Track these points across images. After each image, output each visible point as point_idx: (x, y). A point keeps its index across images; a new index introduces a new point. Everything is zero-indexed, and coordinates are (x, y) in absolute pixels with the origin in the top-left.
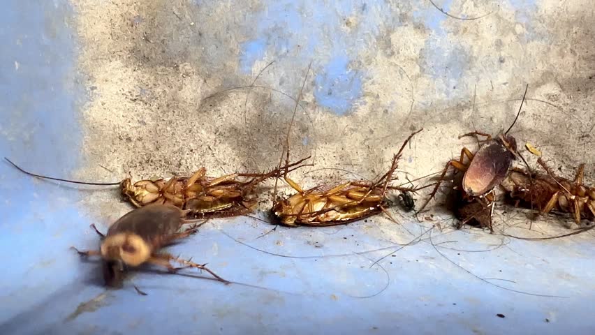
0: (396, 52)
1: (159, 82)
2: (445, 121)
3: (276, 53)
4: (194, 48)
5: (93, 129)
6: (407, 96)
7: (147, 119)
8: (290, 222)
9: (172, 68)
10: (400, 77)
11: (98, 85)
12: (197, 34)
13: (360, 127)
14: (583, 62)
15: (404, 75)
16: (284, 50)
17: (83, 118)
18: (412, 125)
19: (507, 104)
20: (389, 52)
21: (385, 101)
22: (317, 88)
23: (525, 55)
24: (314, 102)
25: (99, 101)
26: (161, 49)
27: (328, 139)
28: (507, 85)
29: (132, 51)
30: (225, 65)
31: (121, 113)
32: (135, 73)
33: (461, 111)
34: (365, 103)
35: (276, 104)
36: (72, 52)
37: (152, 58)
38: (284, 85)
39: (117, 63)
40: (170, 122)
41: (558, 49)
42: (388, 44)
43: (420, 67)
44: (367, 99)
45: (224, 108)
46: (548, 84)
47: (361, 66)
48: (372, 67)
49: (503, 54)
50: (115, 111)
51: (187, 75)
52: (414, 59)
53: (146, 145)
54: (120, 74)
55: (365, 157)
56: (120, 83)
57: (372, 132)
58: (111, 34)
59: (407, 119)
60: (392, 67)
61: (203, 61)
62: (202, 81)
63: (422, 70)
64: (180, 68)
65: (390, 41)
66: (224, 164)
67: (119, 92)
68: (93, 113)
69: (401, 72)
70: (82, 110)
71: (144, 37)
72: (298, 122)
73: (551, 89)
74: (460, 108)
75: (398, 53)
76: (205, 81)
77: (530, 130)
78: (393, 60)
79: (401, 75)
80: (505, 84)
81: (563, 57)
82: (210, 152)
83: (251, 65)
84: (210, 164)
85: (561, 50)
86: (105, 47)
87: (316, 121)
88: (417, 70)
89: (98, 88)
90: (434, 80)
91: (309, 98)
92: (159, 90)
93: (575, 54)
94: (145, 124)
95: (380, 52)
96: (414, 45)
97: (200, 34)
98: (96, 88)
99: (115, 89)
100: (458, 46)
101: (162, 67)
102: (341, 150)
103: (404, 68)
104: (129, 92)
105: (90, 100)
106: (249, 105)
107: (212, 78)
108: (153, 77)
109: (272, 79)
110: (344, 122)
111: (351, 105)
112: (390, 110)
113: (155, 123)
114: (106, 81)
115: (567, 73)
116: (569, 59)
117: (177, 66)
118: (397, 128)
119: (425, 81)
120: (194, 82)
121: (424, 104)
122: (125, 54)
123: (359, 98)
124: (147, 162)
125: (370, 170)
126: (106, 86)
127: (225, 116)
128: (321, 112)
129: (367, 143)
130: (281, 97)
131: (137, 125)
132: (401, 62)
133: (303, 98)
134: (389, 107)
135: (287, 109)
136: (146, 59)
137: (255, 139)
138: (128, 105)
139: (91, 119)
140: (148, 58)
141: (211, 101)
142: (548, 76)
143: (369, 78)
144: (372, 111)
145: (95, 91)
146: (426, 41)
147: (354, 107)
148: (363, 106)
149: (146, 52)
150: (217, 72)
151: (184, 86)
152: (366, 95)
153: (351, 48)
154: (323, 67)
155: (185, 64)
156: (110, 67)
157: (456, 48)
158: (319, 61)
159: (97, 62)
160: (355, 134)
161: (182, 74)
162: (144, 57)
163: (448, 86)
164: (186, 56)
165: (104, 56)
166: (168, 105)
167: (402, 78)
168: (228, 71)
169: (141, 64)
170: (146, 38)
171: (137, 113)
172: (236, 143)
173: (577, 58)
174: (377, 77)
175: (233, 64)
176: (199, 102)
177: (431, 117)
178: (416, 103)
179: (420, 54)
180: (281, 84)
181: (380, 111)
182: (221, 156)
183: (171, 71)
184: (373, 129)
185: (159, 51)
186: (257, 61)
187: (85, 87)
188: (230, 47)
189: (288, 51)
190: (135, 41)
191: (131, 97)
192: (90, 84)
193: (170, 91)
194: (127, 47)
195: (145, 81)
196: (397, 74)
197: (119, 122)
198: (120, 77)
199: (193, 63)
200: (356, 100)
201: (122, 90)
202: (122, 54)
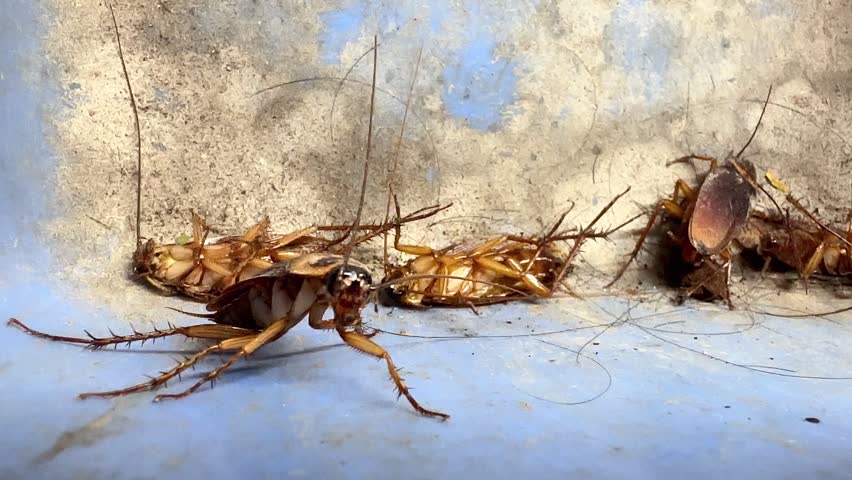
0: (567, 30)
1: (187, 79)
2: (644, 138)
3: (380, 32)
4: (243, 22)
5: (75, 155)
6: (587, 100)
7: (168, 140)
8: (415, 301)
9: (208, 55)
10: (574, 70)
11: (82, 82)
13: (516, 151)
14: (842, 47)
15: (582, 67)
16: (392, 26)
17: (58, 137)
18: (596, 147)
19: (734, 112)
20: (556, 30)
21: (554, 108)
22: (446, 88)
23: (759, 35)
24: (442, 108)
25: (86, 108)
26: (188, 25)
27: (466, 170)
28: (735, 82)
29: (143, 26)
30: (296, 51)
31: (124, 130)
32: (146, 64)
33: (669, 123)
34: (522, 111)
35: (381, 112)
36: (37, 22)
37: (173, 38)
38: (394, 82)
39: (115, 46)
40: (207, 145)
41: (805, 28)
42: (556, 17)
43: (605, 53)
44: (526, 105)
45: (295, 121)
46: (793, 81)
47: (514, 53)
48: (531, 54)
49: (727, 34)
50: (112, 126)
51: (235, 68)
52: (596, 40)
53: (167, 183)
54: (119, 65)
55: (525, 197)
56: (119, 79)
57: (534, 158)
59: (588, 135)
60: (562, 55)
61: (259, 42)
62: (259, 76)
63: (609, 59)
64: (222, 55)
65: (557, 12)
66: (299, 213)
67: (119, 95)
68: (77, 127)
69: (577, 62)
70: (56, 122)
71: (161, 3)
72: (417, 143)
73: (798, 88)
74: (666, 117)
75: (571, 31)
76: (264, 76)
77: (771, 151)
78: (563, 42)
79: (577, 66)
80: (731, 81)
81: (813, 40)
82: (275, 194)
83: (339, 50)
84: (275, 214)
85: (810, 29)
86: (93, 19)
87: (446, 142)
88: (600, 58)
89: (82, 87)
90: (627, 74)
91: (433, 103)
92: (186, 93)
93: (830, 37)
94: (164, 149)
95: (542, 29)
96: (595, 19)
97: (255, 0)
98: (79, 86)
99: (111, 89)
100: (660, 20)
101: (192, 54)
102: (487, 187)
103: (580, 55)
104: (138, 96)
105: (69, 105)
106: (338, 115)
107: (277, 70)
108: (176, 70)
110: (490, 143)
111: (501, 114)
112: (561, 123)
113: (180, 147)
114: (97, 75)
115: (819, 65)
116: (822, 43)
117: (217, 52)
118: (573, 152)
119: (612, 76)
120: (245, 79)
121: (612, 113)
122: (129, 32)
123: (512, 103)
124: (169, 212)
125: (534, 219)
126: (95, 83)
127: (298, 134)
128: (453, 126)
129: (527, 175)
130: (388, 101)
131: (150, 150)
132: (575, 45)
133: (424, 104)
134: (560, 118)
135: (399, 122)
136: (165, 40)
137: (348, 172)
139: (72, 137)
140: (167, 39)
141: (274, 111)
142: (793, 69)
143: (527, 71)
144: (533, 124)
145: (77, 90)
146: (612, 14)
147: (505, 117)
148: (519, 116)
149: (163, 29)
150: (283, 61)
151: (228, 85)
152: (523, 98)
153: (498, 24)
154: (454, 54)
155: (229, 48)
156: (103, 53)
157: (658, 25)
158: (449, 43)
159: (81, 43)
160: (508, 161)
161: (224, 66)
162: (161, 36)
163: (648, 84)
164: (232, 36)
165: (91, 33)
166: (202, 118)
167: (578, 70)
168: (302, 60)
169: (155, 49)
170: (164, 7)
171: (149, 130)
172: (318, 178)
173: (833, 41)
174: (539, 70)
175: (309, 48)
176: (255, 112)
177: (625, 133)
178: (600, 110)
179: (605, 33)
180: (387, 82)
181: (546, 124)
182: (294, 201)
183: (206, 60)
184: (535, 153)
185: (186, 28)
186: (348, 44)
187: (61, 83)
188: (304, 20)
189: (398, 28)
190: (146, 10)
191: (139, 103)
192: (67, 79)
193: (205, 94)
194: (131, 20)
195: (163, 78)
196: (571, 65)
197: (119, 145)
198: (120, 70)
199: (242, 47)
200: (509, 106)
201: (124, 92)
202: (123, 31)
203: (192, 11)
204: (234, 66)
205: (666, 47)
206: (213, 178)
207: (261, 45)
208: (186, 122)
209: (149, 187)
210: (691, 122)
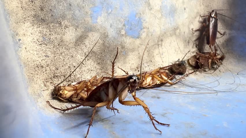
0: (152, 8)
1: (52, 33)
2: (171, 36)
3: (107, 12)
4: (68, 13)
5: (25, 64)
6: (158, 27)
7: (49, 54)
9: (58, 24)
11: (21, 38)
12: (68, 5)
13: (144, 43)
14: (206, 8)
15: (156, 18)
16: (110, 10)
18: (161, 39)
19: (188, 26)
20: (150, 8)
21: (152, 30)
22: (126, 27)
23: (191, 6)
24: (125, 33)
25: (24, 47)
27: (133, 50)
28: (188, 18)
29: (35, 16)
30: (85, 20)
32: (39, 29)
33: (176, 31)
34: (144, 32)
35: (110, 36)
36: (7, 19)
37: (46, 19)
39: (28, 24)
40: (61, 53)
42: (149, 5)
44: (145, 30)
45: (87, 42)
47: (141, 16)
48: (145, 15)
49: (185, 6)
50: (31, 52)
51: (67, 27)
52: (159, 10)
53: (51, 68)
54: (30, 30)
55: (147, 55)
56: (31, 35)
58: (22, 7)
59: (159, 36)
60: (152, 15)
63: (162, 15)
64: (62, 24)
65: (149, 3)
66: (92, 70)
67: (32, 41)
68: (23, 54)
69: (155, 17)
71: (40, 8)
72: (120, 44)
74: (175, 29)
75: (153, 8)
76: (76, 29)
78: (152, 12)
81: (201, 6)
82: (84, 66)
83: (97, 19)
84: (85, 72)
85: (200, 4)
86: (20, 15)
87: (127, 43)
88: (160, 15)
89: (22, 40)
90: (166, 19)
91: (123, 32)
92: (52, 37)
94: (48, 57)
95: (147, 8)
96: (158, 4)
97: (70, 5)
99: (30, 39)
101: (52, 24)
102: (138, 54)
103: (156, 15)
104: (37, 40)
105: (20, 47)
106: (99, 39)
107: (80, 27)
108: (49, 30)
109: (107, 25)
110: (138, 42)
111: (140, 33)
112: (153, 34)
113: (53, 55)
114: (24, 35)
115: (202, 12)
117: (61, 23)
118: (157, 41)
119: (163, 20)
120: (70, 31)
121: (164, 30)
122: (31, 19)
124: (54, 77)
125: (150, 61)
126: (25, 38)
127: (88, 46)
128: (128, 38)
129: (147, 49)
130: (112, 33)
131: (45, 58)
132: (155, 12)
133: (121, 33)
134: (153, 32)
135: (114, 38)
136: (43, 20)
137: (103, 56)
138: (38, 47)
139: (23, 58)
140: (44, 20)
141: (80, 40)
142: (197, 14)
143: (144, 20)
144: (147, 35)
145: (21, 41)
146: (162, 3)
147: (141, 34)
148: (144, 33)
149: (42, 16)
150: (81, 24)
151: (65, 33)
152: (144, 28)
153: (136, 7)
154: (127, 17)
155: (64, 21)
156: (25, 27)
157: (171, 5)
158: (125, 14)
159: (18, 24)
160: (142, 46)
161: (64, 27)
162: (42, 19)
163: (171, 21)
164: (65, 17)
165: (20, 20)
166: (59, 45)
168: (87, 23)
169: (41, 24)
170: (41, 9)
171: (43, 51)
172: (95, 59)
173: (204, 6)
174: (147, 20)
175: (88, 19)
176: (75, 41)
177: (167, 35)
178: (161, 29)
179: (160, 8)
180: (111, 27)
181: (150, 34)
182: (89, 67)
183: (57, 26)
185: (50, 15)
186: (99, 17)
187: (16, 40)
188: (86, 10)
189: (112, 11)
190: (36, 11)
191: (38, 43)
192: (18, 38)
193: (59, 37)
194: (31, 15)
195: (44, 33)
196: (154, 18)
197: (35, 58)
198: (31, 32)
199: (68, 21)
200: (141, 31)
201: (33, 39)
202: (29, 18)
203: (51, 10)
204: (66, 27)
205: (173, 11)
206: (65, 63)
207: (74, 19)
208: (54, 47)
209: (46, 70)
210: (180, 30)
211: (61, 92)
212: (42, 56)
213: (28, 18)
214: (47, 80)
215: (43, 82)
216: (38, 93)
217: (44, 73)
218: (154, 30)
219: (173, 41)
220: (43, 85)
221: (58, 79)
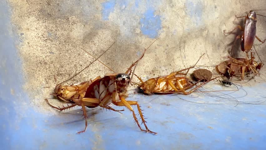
0: (174, 5)
1: (59, 28)
2: (197, 37)
3: (120, 9)
4: (76, 8)
5: (26, 60)
6: (181, 26)
7: (54, 50)
11: (24, 32)
13: (162, 44)
14: (243, 6)
15: (179, 17)
16: (124, 6)
18: (184, 41)
19: (219, 27)
20: (171, 5)
21: (172, 30)
22: (141, 26)
23: (224, 4)
24: (141, 32)
25: (26, 41)
27: (149, 51)
28: (219, 18)
29: (41, 11)
30: (94, 16)
31: (39, 48)
32: (44, 24)
33: (203, 32)
34: (163, 31)
35: (123, 35)
36: (8, 12)
37: (52, 14)
38: (126, 25)
39: (32, 18)
40: (68, 51)
42: (171, 1)
44: (164, 29)
45: (96, 40)
47: (160, 13)
48: (165, 13)
49: (216, 4)
50: (35, 47)
52: (182, 8)
53: (55, 65)
54: (35, 25)
55: (166, 58)
56: (36, 30)
57: (167, 46)
58: (27, 1)
59: (182, 37)
60: (173, 13)
62: (83, 26)
63: (186, 13)
64: (70, 19)
66: (100, 71)
67: (37, 36)
68: (25, 49)
69: (178, 15)
70: (18, 48)
72: (134, 44)
74: (202, 30)
75: (176, 6)
76: (84, 26)
78: (174, 9)
79: (178, 16)
80: (218, 18)
81: (237, 5)
82: (91, 65)
83: (108, 15)
84: (92, 72)
85: (236, 2)
86: (24, 9)
87: (142, 43)
88: (184, 14)
90: (191, 18)
91: (138, 31)
92: (59, 33)
93: (241, 3)
94: (53, 53)
95: (168, 5)
96: (182, 1)
98: (23, 34)
99: (33, 34)
101: (59, 19)
102: (155, 56)
103: (178, 13)
104: (42, 35)
105: (21, 41)
106: (109, 37)
107: (88, 24)
108: (55, 26)
109: (120, 22)
110: (156, 43)
111: (158, 33)
113: (58, 52)
114: (28, 29)
115: (239, 12)
117: (68, 18)
118: (178, 43)
119: (187, 19)
120: (78, 27)
121: (188, 30)
123: (160, 29)
125: (169, 65)
126: (28, 33)
127: (97, 44)
128: (144, 37)
129: (166, 51)
130: (124, 31)
131: (49, 54)
132: (177, 10)
133: (135, 31)
134: (174, 33)
135: (128, 38)
136: (49, 15)
137: (114, 55)
138: (42, 43)
139: (24, 53)
140: (50, 15)
141: (89, 37)
142: (232, 13)
143: (164, 19)
144: (166, 36)
145: (23, 36)
148: (163, 33)
149: (48, 11)
150: (90, 20)
151: (73, 29)
152: (163, 27)
153: (155, 4)
154: (143, 14)
155: (72, 17)
156: (29, 21)
157: (198, 3)
158: (141, 11)
159: (22, 18)
160: (161, 47)
161: (71, 23)
162: (48, 14)
163: (197, 20)
164: (73, 12)
165: (24, 14)
166: (65, 41)
167: (178, 18)
168: (96, 19)
169: (47, 19)
170: (48, 3)
171: (48, 47)
172: (104, 58)
173: (241, 5)
174: (168, 18)
175: (99, 15)
176: (83, 38)
177: (191, 36)
178: (185, 29)
179: (184, 6)
180: (124, 25)
181: (170, 34)
182: (98, 67)
183: (64, 21)
184: (168, 44)
185: (57, 10)
186: (111, 13)
187: (18, 34)
188: (96, 6)
189: (126, 7)
190: (42, 5)
191: (43, 38)
192: (20, 32)
193: (65, 33)
194: (37, 9)
195: (50, 28)
196: (176, 16)
197: (38, 53)
198: (36, 27)
199: (76, 16)
200: (160, 30)
201: (38, 34)
202: (35, 13)
203: (58, 4)
204: (74, 23)
205: (200, 10)
206: (71, 61)
207: (83, 15)
208: (60, 43)
209: (50, 67)
210: (208, 31)
211: (62, 92)
212: (46, 52)
213: (33, 12)
214: (49, 78)
215: (45, 79)
216: (38, 90)
217: (47, 70)
218: (175, 30)
219: (198, 44)
220: (44, 82)
221: (62, 78)
